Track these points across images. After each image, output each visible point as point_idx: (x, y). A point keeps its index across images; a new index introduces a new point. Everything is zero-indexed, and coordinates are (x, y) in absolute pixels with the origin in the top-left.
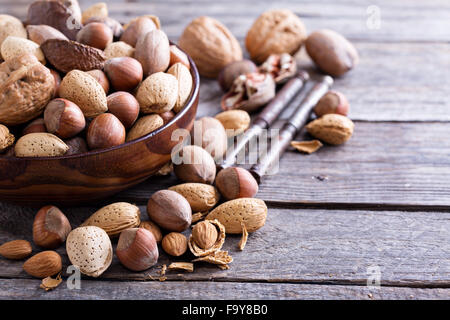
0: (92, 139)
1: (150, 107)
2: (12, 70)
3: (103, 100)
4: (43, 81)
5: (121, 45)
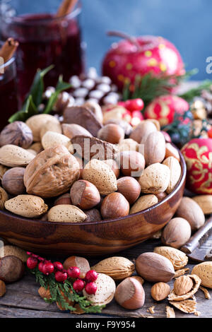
0: (105, 211)
1: (149, 189)
2: (49, 157)
3: (114, 182)
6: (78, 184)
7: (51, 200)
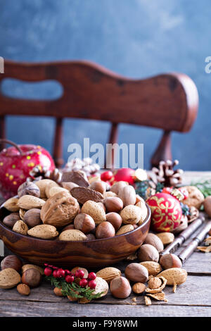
1: (127, 220)
2: (58, 199)
3: (104, 215)
4: (74, 205)
5: (110, 193)
6: (79, 216)
7: (61, 228)
